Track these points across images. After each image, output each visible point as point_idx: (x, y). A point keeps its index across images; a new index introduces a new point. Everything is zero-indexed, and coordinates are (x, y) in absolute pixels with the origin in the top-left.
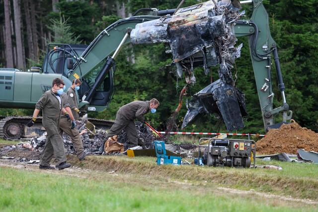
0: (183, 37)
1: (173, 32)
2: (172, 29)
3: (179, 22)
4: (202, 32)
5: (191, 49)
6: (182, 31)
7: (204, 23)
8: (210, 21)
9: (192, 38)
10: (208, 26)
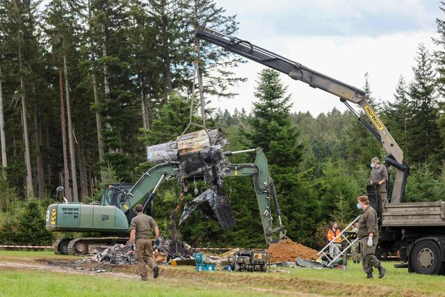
0: (190, 160)
1: (182, 156)
2: (181, 154)
3: (187, 149)
4: (205, 157)
5: (196, 169)
6: (189, 155)
7: (207, 151)
8: (211, 149)
9: (197, 161)
10: (209, 153)
